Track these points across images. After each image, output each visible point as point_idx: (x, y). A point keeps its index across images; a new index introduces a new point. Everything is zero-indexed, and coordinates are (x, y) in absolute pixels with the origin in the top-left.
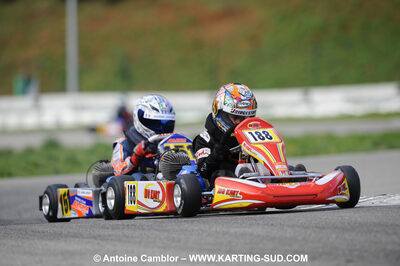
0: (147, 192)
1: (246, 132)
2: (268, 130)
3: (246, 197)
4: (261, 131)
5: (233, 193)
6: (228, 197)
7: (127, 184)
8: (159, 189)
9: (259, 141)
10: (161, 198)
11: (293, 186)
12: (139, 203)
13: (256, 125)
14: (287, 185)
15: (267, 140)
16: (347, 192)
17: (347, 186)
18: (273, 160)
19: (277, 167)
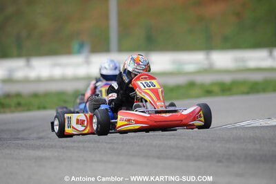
0: (78, 120)
1: (139, 83)
2: (153, 81)
3: (137, 122)
4: (148, 82)
5: (129, 120)
6: (126, 123)
7: (66, 115)
8: (84, 118)
9: (147, 88)
10: (86, 124)
11: (168, 115)
12: (73, 128)
13: (145, 78)
14: (164, 115)
15: (152, 87)
16: (202, 119)
17: (202, 115)
18: (155, 99)
19: (158, 104)
